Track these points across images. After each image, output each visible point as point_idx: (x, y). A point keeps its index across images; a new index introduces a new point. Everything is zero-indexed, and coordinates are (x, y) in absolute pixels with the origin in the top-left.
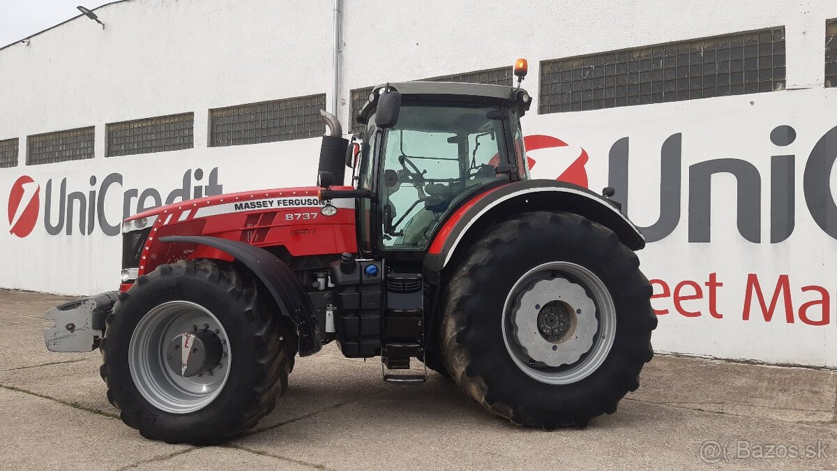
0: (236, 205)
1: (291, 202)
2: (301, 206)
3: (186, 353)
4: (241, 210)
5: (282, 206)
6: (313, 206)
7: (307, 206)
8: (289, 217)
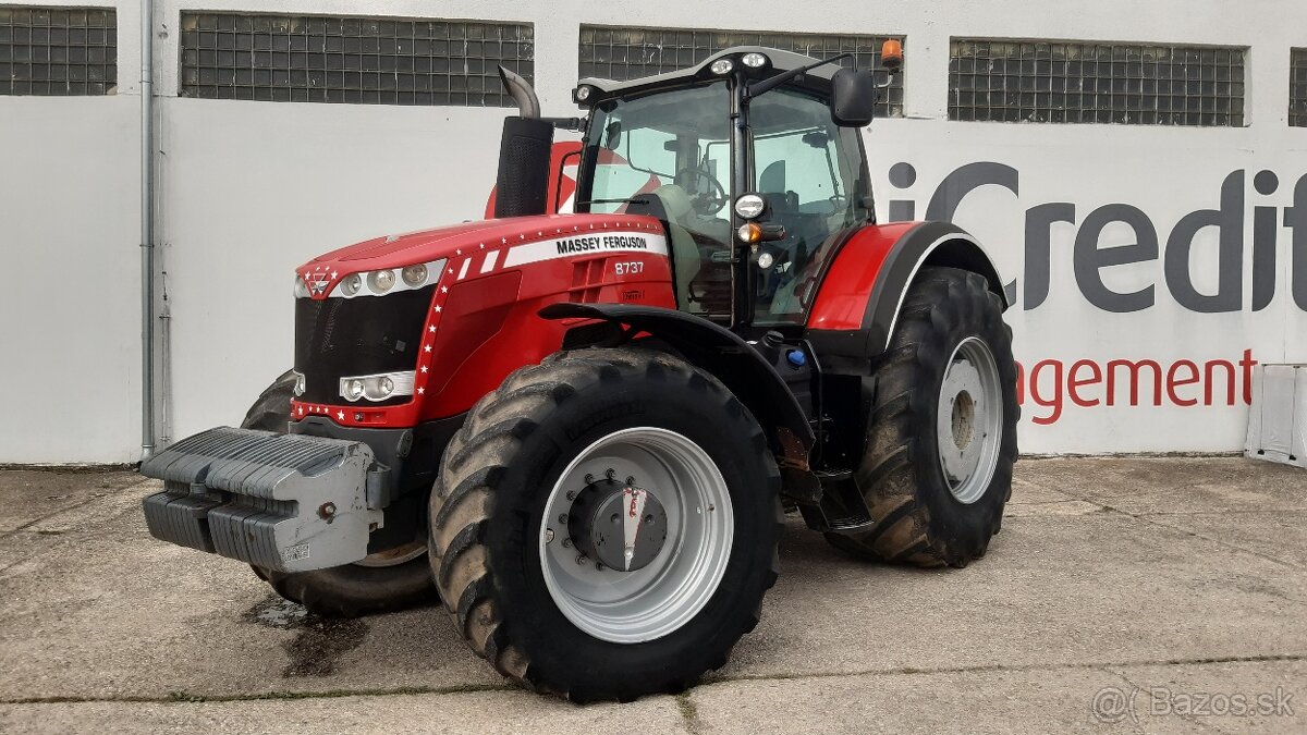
0: (558, 243)
2: (627, 248)
3: (633, 525)
4: (565, 254)
5: (609, 248)
6: (637, 249)
7: (633, 249)
8: (618, 268)
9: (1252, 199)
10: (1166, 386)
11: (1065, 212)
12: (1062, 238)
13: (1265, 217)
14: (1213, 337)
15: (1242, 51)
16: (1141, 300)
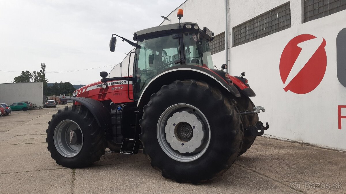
0: (97, 86)
1: (114, 83)
2: (117, 84)
3: (71, 137)
4: (98, 88)
5: (111, 85)
6: (121, 84)
7: (119, 84)
8: (113, 89)
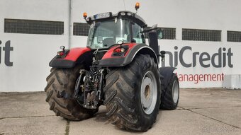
9: (223, 52)
10: (212, 78)
11: (198, 53)
12: (198, 57)
13: (224, 54)
14: (218, 71)
15: (220, 31)
16: (208, 66)
